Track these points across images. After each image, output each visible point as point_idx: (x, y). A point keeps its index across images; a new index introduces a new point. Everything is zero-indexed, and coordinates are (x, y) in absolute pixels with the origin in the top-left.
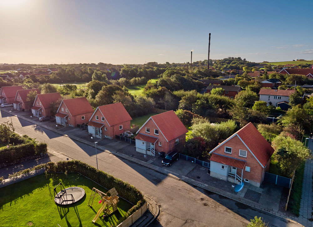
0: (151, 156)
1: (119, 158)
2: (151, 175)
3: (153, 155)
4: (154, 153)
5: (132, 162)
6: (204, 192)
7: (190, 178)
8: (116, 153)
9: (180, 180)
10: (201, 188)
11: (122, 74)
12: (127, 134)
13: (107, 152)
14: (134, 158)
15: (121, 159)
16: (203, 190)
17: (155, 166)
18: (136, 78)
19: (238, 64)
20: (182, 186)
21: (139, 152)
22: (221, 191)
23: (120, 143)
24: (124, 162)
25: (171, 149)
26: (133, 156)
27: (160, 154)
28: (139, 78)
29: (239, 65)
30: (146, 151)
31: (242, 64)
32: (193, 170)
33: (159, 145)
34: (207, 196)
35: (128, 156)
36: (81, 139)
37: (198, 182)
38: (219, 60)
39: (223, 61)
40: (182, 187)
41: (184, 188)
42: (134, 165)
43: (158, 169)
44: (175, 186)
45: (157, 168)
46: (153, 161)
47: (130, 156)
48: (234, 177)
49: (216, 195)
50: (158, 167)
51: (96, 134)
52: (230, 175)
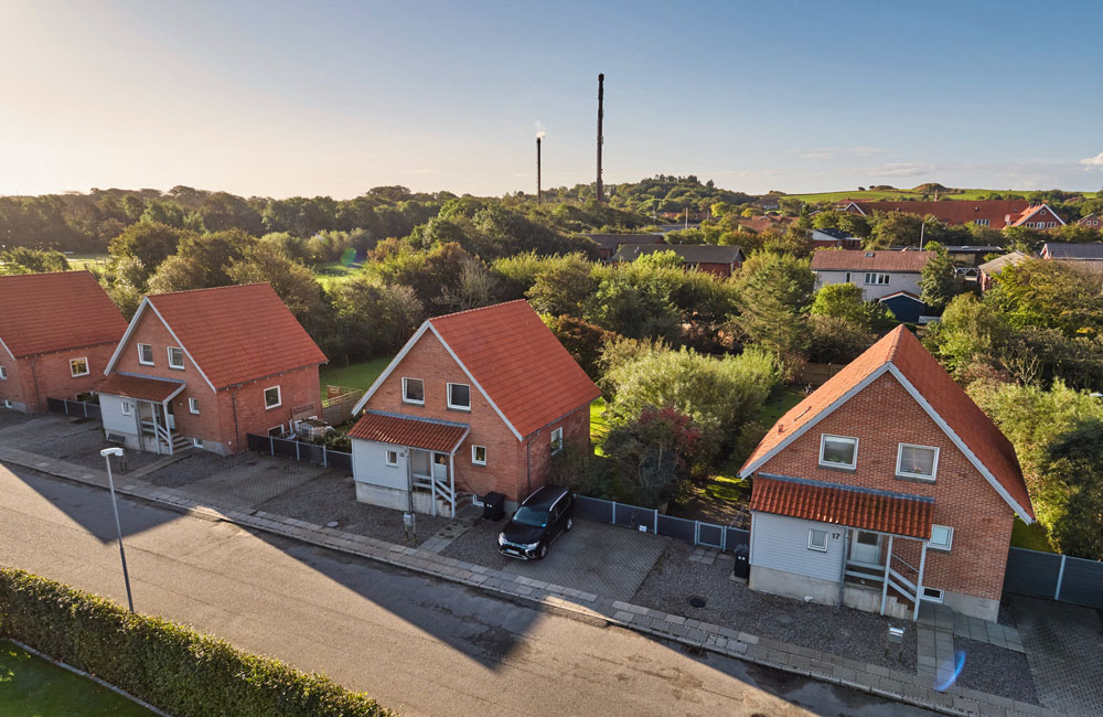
0: (438, 516)
1: (265, 540)
2: (448, 611)
3: (449, 512)
4: (452, 501)
5: (340, 554)
6: (752, 680)
7: (658, 609)
8: (252, 514)
9: (609, 624)
10: (727, 656)
11: (271, 220)
12: (306, 426)
13: (203, 517)
14: (349, 536)
15: (278, 547)
16: (744, 669)
17: (465, 565)
18: (328, 232)
19: (691, 195)
20: (630, 659)
21: (371, 505)
22: (833, 660)
23: (274, 468)
24: (295, 557)
25: (534, 477)
26: (342, 524)
27: (482, 504)
28: (343, 233)
29: (694, 201)
30: (410, 494)
31: (703, 195)
32: (658, 567)
33: (474, 461)
34: (776, 700)
35: (316, 527)
36: (62, 462)
37: (703, 625)
38: (628, 186)
39: (642, 188)
40: (632, 664)
41: (646, 667)
42: (354, 567)
43: (482, 579)
44: (595, 663)
45: (479, 575)
46: (449, 542)
47: (325, 526)
48: (879, 585)
49: (818, 685)
50: (482, 569)
51: (145, 434)
52: (852, 575)
